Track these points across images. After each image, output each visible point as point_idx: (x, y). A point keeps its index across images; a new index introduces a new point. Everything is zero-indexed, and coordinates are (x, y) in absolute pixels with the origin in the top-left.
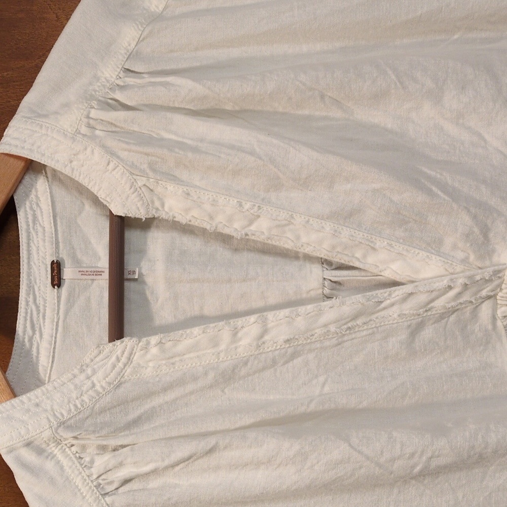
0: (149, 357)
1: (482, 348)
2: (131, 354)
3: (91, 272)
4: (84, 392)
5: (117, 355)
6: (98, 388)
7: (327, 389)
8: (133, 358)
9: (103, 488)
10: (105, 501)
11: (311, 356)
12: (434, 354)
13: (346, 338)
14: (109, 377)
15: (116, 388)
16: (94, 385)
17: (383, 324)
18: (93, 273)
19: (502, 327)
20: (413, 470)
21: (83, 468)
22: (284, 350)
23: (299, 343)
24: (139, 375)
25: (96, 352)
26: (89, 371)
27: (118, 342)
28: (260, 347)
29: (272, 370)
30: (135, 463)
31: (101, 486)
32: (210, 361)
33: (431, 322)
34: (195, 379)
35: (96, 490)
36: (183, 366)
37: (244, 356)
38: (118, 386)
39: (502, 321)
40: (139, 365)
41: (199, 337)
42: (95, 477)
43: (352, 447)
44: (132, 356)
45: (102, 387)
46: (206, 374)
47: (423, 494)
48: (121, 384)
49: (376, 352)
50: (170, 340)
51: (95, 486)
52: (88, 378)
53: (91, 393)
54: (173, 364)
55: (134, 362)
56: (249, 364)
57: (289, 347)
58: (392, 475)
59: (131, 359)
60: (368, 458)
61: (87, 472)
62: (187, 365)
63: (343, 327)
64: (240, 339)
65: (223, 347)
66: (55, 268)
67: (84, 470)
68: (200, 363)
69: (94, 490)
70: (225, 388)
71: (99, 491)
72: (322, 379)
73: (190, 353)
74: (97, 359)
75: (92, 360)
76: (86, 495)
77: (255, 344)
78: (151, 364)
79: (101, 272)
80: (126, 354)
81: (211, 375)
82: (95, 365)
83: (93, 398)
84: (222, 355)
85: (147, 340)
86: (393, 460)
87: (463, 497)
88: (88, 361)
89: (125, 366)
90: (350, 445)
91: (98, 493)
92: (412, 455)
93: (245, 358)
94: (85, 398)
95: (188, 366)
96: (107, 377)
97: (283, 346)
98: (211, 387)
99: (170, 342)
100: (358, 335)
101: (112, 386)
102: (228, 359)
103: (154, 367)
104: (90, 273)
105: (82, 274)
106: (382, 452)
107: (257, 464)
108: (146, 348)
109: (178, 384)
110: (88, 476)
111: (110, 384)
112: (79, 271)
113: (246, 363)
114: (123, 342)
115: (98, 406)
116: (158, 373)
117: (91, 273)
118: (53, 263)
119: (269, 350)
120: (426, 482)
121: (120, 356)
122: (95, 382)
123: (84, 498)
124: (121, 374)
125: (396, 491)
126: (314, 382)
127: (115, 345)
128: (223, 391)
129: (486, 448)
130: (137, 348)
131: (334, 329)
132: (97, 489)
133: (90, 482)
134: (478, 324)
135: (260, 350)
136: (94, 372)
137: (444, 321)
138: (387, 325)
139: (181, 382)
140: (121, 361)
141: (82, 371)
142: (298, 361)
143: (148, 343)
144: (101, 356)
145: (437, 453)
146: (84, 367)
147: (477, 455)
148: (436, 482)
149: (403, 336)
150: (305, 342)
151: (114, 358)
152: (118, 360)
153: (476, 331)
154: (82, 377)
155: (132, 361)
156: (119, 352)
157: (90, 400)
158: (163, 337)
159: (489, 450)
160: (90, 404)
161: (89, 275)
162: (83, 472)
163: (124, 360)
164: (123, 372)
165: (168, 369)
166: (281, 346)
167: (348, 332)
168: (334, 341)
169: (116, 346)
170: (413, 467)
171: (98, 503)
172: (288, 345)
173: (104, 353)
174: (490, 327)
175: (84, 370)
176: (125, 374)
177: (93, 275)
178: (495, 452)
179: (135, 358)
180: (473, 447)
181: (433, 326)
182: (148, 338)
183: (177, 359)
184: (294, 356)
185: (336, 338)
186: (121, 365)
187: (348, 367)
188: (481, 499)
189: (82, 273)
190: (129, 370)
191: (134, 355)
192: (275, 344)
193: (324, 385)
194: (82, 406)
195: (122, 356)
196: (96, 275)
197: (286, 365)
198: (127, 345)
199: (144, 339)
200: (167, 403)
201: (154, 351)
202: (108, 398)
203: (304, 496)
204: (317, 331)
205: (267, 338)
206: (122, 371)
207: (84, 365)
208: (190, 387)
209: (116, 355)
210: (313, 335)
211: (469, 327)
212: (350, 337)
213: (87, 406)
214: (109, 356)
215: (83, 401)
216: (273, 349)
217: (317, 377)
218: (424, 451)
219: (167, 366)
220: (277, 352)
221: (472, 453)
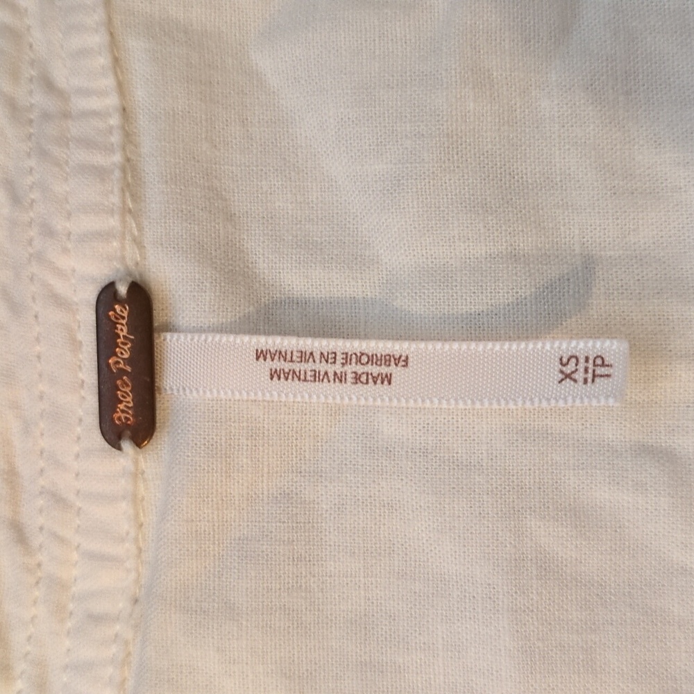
3: (326, 358)
18: (338, 368)
66: (123, 331)
79: (387, 359)
104: (322, 367)
105: (275, 374)
112: (260, 355)
117: (331, 369)
118: (107, 295)
161: (316, 377)
177: (340, 378)
189: (278, 364)
196: (357, 378)
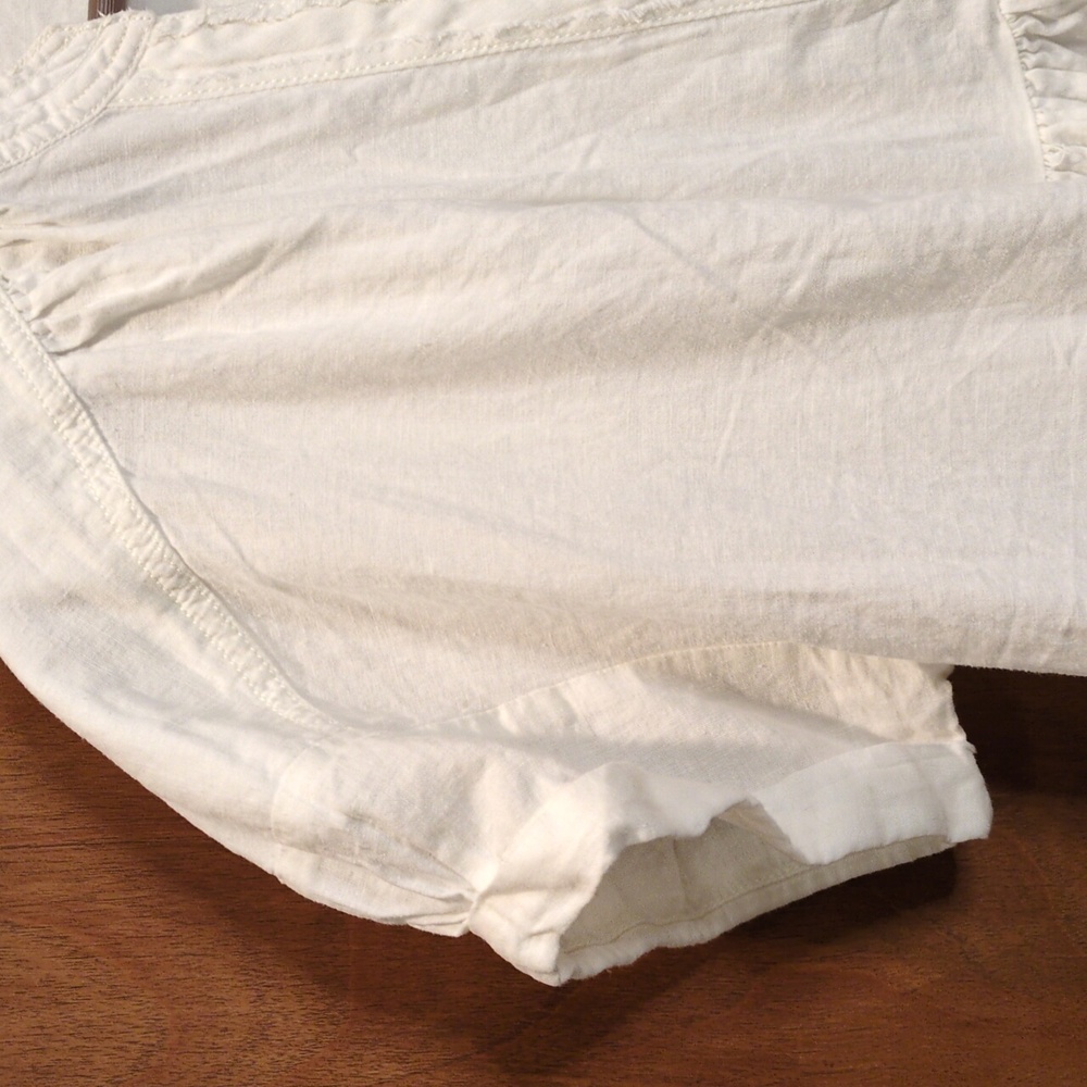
0: (177, 56)
1: (962, 89)
2: (135, 49)
4: (19, 128)
5: (103, 51)
6: (54, 120)
7: (595, 162)
8: (139, 61)
9: (53, 339)
10: (57, 367)
11: (560, 86)
12: (851, 97)
13: (643, 42)
14: (81, 97)
15: (96, 123)
16: (43, 116)
17: (730, 9)
19: (1011, 41)
20: (786, 290)
21: (8, 296)
22: (498, 59)
23: (534, 43)
24: (151, 98)
25: (53, 40)
26: (35, 85)
27: (105, 19)
28: (440, 44)
29: (469, 112)
30: (128, 271)
31: (50, 336)
32: (321, 75)
33: (845, 15)
34: (285, 112)
35: (35, 342)
36: (257, 84)
37: (401, 66)
38: (100, 120)
39: (1012, 25)
40: (153, 76)
41: (296, 17)
42: (35, 312)
43: (643, 228)
44: (137, 56)
45: (63, 118)
46: (310, 101)
47: (810, 375)
48: (108, 116)
49: (714, 84)
50: (227, 22)
51: (36, 334)
52: (32, 99)
53: (37, 129)
54: (234, 76)
55: (141, 70)
56: (414, 89)
57: (509, 52)
58: (737, 305)
59: (135, 62)
60: (678, 253)
61: (18, 303)
62: (267, 82)
63: (637, 7)
64: (394, 27)
65: (353, 42)
67: (10, 299)
68: (299, 79)
69: (31, 343)
70: (355, 146)
71: (43, 346)
72: (584, 142)
73: (274, 54)
74: (56, 58)
75: (43, 61)
76: (12, 353)
77: (428, 35)
78: (181, 75)
80: (124, 47)
81: (322, 107)
82: (48, 71)
83: (41, 139)
84: (350, 62)
85: (174, 19)
86: (738, 261)
87: (906, 383)
88: (33, 61)
89: (120, 75)
90: (638, 222)
91: (40, 348)
92: (785, 248)
93: (404, 72)
94: (23, 140)
95: (269, 86)
96: (76, 97)
97: (495, 48)
98: (322, 136)
99: (228, 26)
100: (673, 34)
101: (86, 118)
102: (364, 72)
103: (188, 82)
106: (713, 240)
107: (418, 275)
108: (170, 36)
109: (242, 121)
110: (20, 312)
111: (82, 112)
113: (406, 86)
114: (117, 20)
115: (51, 157)
116: (196, 97)
119: (461, 56)
120: (818, 341)
121: (108, 51)
122: (49, 107)
123: (7, 358)
124: (110, 94)
125: (747, 364)
126: (567, 147)
127: (97, 27)
128: (350, 153)
129: (958, 236)
130: (149, 38)
131: (616, 9)
132: (40, 340)
133: (23, 325)
134: (954, 32)
135: (440, 54)
136: (47, 88)
137: (874, 20)
138: (741, 12)
139: (251, 117)
140: (111, 66)
141: (18, 82)
142: (530, 96)
143: (176, 26)
144: (65, 52)
145: (841, 247)
146: (23, 75)
147: (938, 258)
148: (842, 343)
149: (778, 46)
150: (546, 41)
151: (94, 58)
152: (105, 61)
153: (950, 47)
154: (18, 96)
155: (136, 69)
156: (107, 45)
157: (34, 145)
158: (212, 14)
159: (968, 243)
160: (33, 153)
162: (8, 303)
163: (118, 61)
164: (115, 89)
165: (221, 89)
166: (490, 47)
167: (648, 24)
168: (616, 47)
169: (99, 29)
170: (787, 280)
171: (41, 371)
172: (505, 47)
173: (71, 45)
174: (982, 39)
175: (23, 82)
176: (120, 94)
178: (982, 250)
179: (145, 59)
180: (928, 233)
181: (849, 28)
182: (177, 16)
183: (244, 66)
184: (520, 80)
185: (621, 38)
186: (110, 73)
187: (648, 119)
188: (949, 388)
190: (128, 85)
191: (144, 53)
192: (476, 42)
193: (590, 151)
194: (14, 155)
195: (113, 54)
197: (502, 105)
198: (126, 28)
199: (168, 18)
200: (215, 167)
201: (190, 43)
202: (76, 143)
203: (530, 371)
204: (575, 13)
205: (456, 25)
206: (112, 88)
207: (21, 70)
208: (272, 133)
209: (99, 49)
210: (564, 24)
211: (933, 38)
212: (653, 39)
213: (26, 156)
214: (83, 52)
215: (16, 145)
216: (471, 53)
217: (572, 136)
218: (812, 239)
219: (219, 81)
220: (481, 64)
221: (927, 249)
